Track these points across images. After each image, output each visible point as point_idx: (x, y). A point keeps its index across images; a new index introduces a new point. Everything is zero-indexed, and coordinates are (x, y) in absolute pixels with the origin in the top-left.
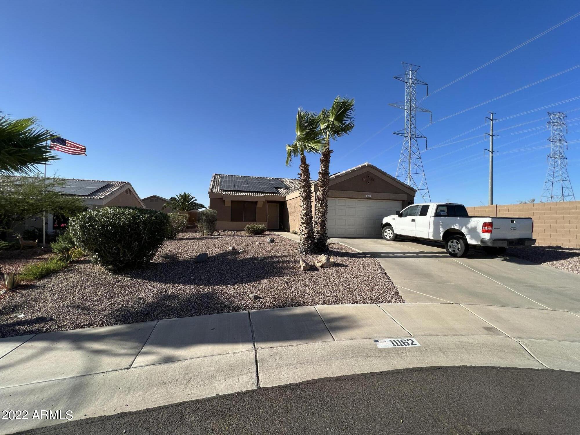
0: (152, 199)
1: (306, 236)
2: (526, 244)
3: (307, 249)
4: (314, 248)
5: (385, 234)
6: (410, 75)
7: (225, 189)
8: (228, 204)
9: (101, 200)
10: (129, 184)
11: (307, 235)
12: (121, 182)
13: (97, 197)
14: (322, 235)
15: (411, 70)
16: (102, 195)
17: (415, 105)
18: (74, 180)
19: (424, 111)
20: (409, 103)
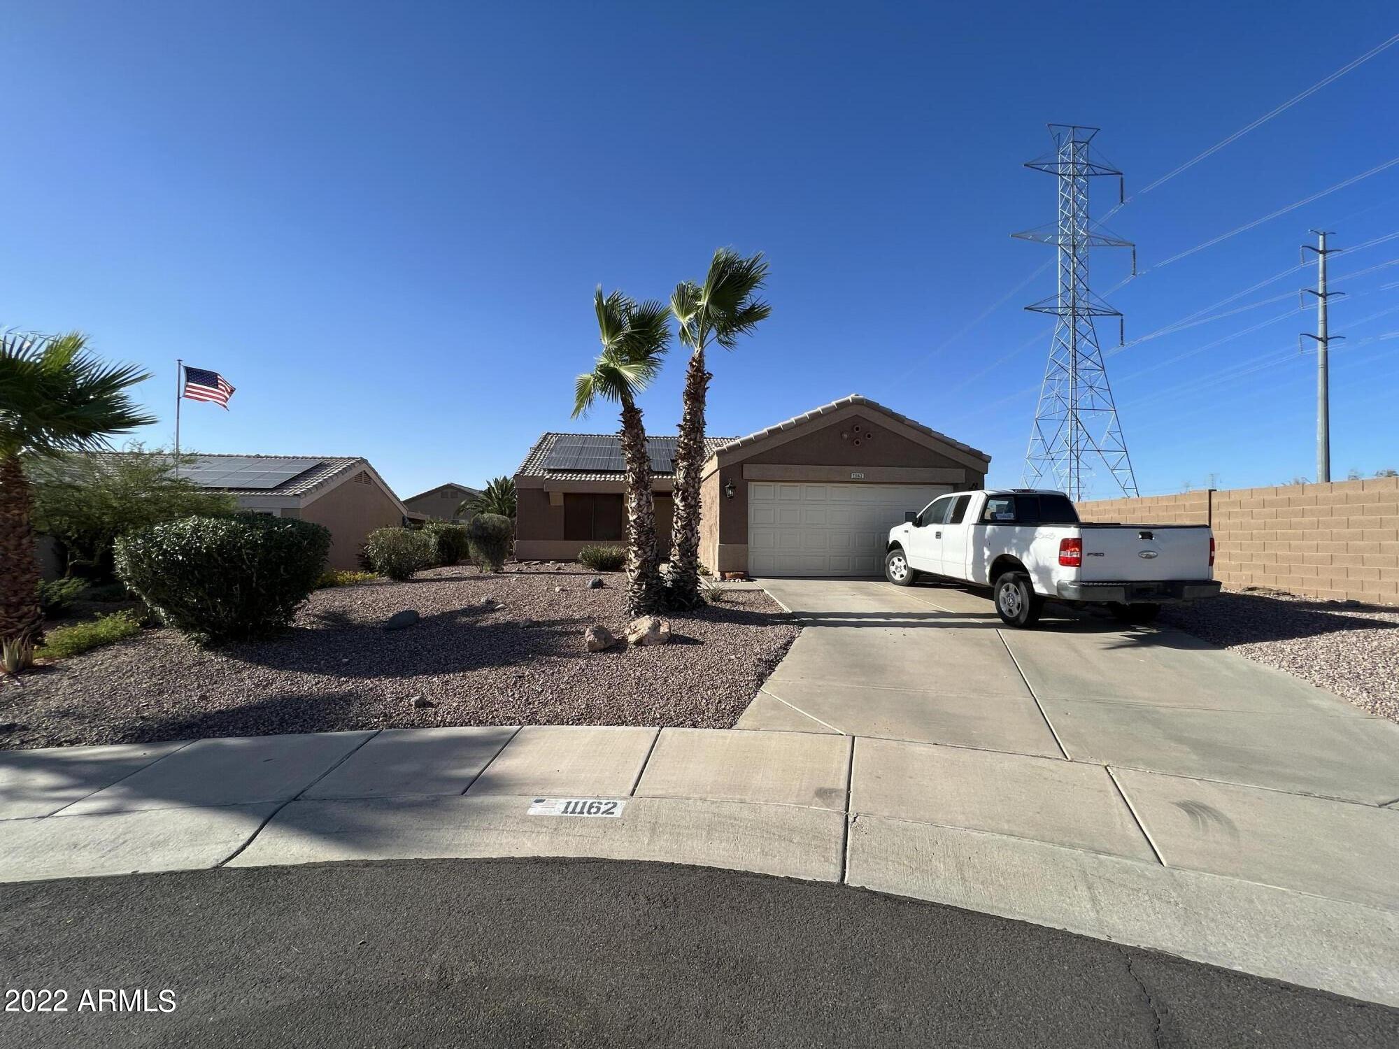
0: (445, 491)
1: (636, 573)
2: (1186, 596)
3: (638, 603)
4: (655, 602)
5: (892, 568)
6: (1069, 154)
7: (552, 467)
8: (557, 500)
9: (296, 498)
10: (363, 461)
11: (640, 571)
12: (349, 458)
13: (289, 492)
14: (684, 572)
15: (1073, 142)
16: (299, 488)
17: (1086, 230)
18: (258, 456)
19: (1112, 243)
20: (1069, 227)
